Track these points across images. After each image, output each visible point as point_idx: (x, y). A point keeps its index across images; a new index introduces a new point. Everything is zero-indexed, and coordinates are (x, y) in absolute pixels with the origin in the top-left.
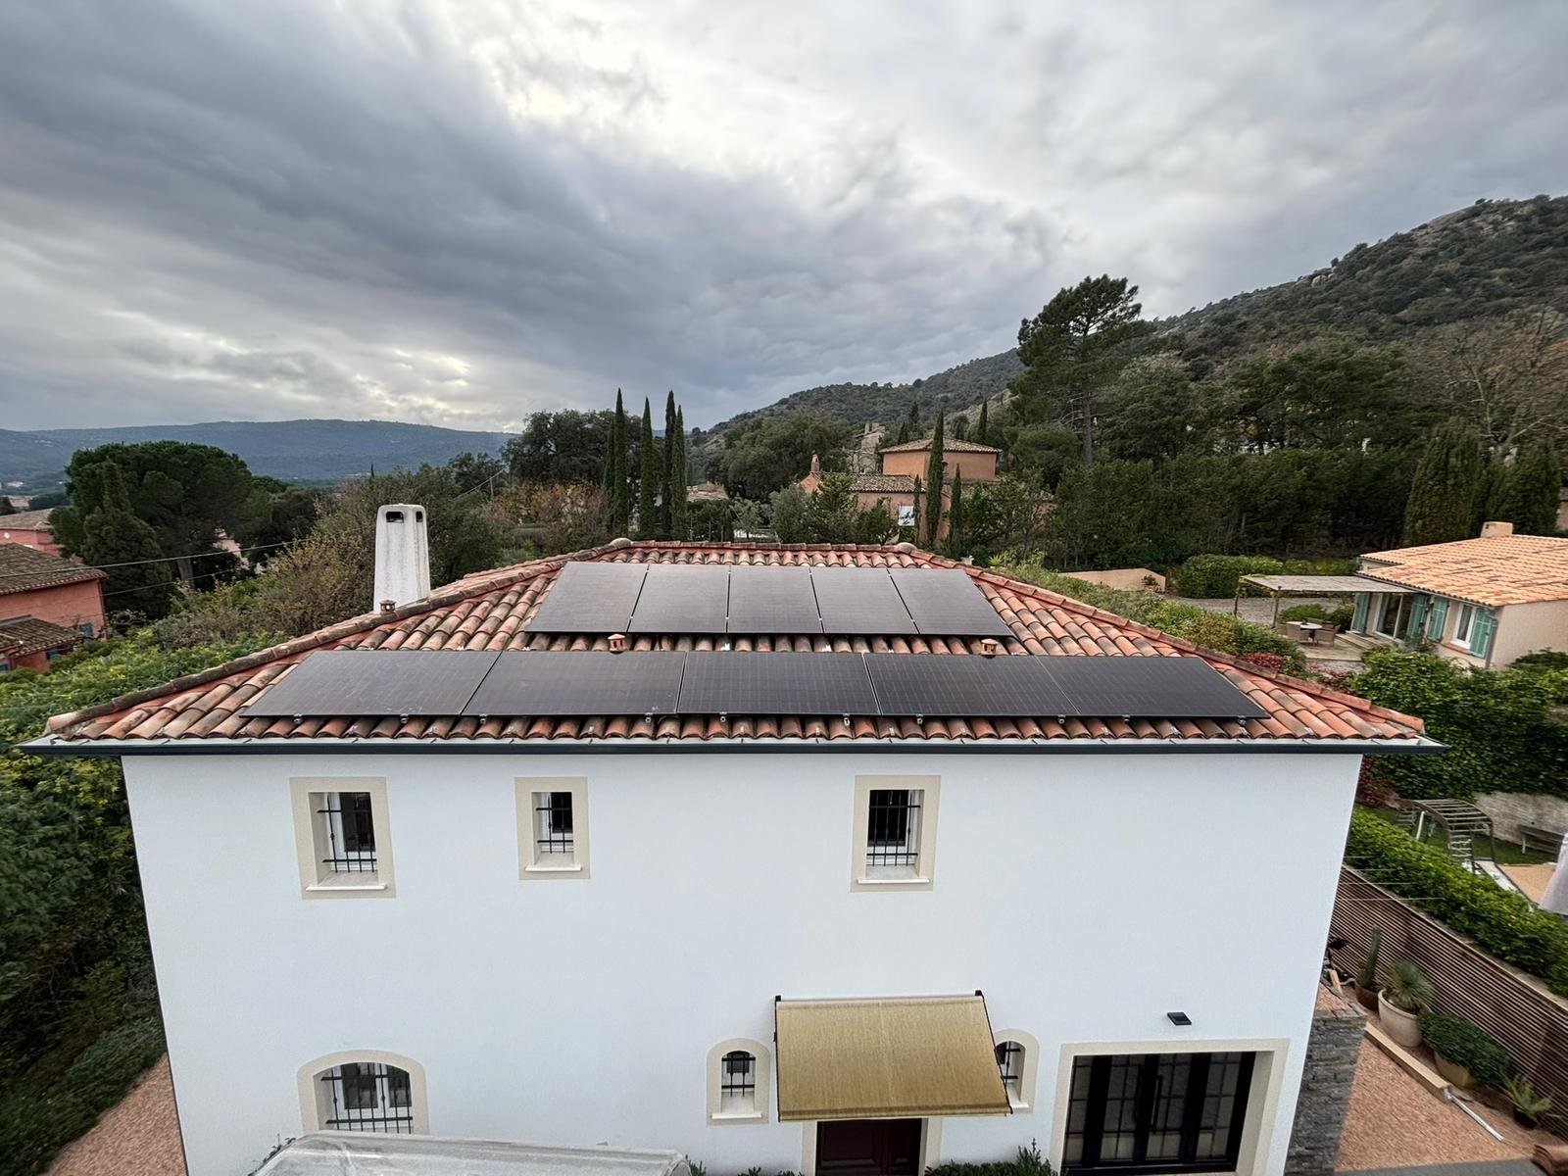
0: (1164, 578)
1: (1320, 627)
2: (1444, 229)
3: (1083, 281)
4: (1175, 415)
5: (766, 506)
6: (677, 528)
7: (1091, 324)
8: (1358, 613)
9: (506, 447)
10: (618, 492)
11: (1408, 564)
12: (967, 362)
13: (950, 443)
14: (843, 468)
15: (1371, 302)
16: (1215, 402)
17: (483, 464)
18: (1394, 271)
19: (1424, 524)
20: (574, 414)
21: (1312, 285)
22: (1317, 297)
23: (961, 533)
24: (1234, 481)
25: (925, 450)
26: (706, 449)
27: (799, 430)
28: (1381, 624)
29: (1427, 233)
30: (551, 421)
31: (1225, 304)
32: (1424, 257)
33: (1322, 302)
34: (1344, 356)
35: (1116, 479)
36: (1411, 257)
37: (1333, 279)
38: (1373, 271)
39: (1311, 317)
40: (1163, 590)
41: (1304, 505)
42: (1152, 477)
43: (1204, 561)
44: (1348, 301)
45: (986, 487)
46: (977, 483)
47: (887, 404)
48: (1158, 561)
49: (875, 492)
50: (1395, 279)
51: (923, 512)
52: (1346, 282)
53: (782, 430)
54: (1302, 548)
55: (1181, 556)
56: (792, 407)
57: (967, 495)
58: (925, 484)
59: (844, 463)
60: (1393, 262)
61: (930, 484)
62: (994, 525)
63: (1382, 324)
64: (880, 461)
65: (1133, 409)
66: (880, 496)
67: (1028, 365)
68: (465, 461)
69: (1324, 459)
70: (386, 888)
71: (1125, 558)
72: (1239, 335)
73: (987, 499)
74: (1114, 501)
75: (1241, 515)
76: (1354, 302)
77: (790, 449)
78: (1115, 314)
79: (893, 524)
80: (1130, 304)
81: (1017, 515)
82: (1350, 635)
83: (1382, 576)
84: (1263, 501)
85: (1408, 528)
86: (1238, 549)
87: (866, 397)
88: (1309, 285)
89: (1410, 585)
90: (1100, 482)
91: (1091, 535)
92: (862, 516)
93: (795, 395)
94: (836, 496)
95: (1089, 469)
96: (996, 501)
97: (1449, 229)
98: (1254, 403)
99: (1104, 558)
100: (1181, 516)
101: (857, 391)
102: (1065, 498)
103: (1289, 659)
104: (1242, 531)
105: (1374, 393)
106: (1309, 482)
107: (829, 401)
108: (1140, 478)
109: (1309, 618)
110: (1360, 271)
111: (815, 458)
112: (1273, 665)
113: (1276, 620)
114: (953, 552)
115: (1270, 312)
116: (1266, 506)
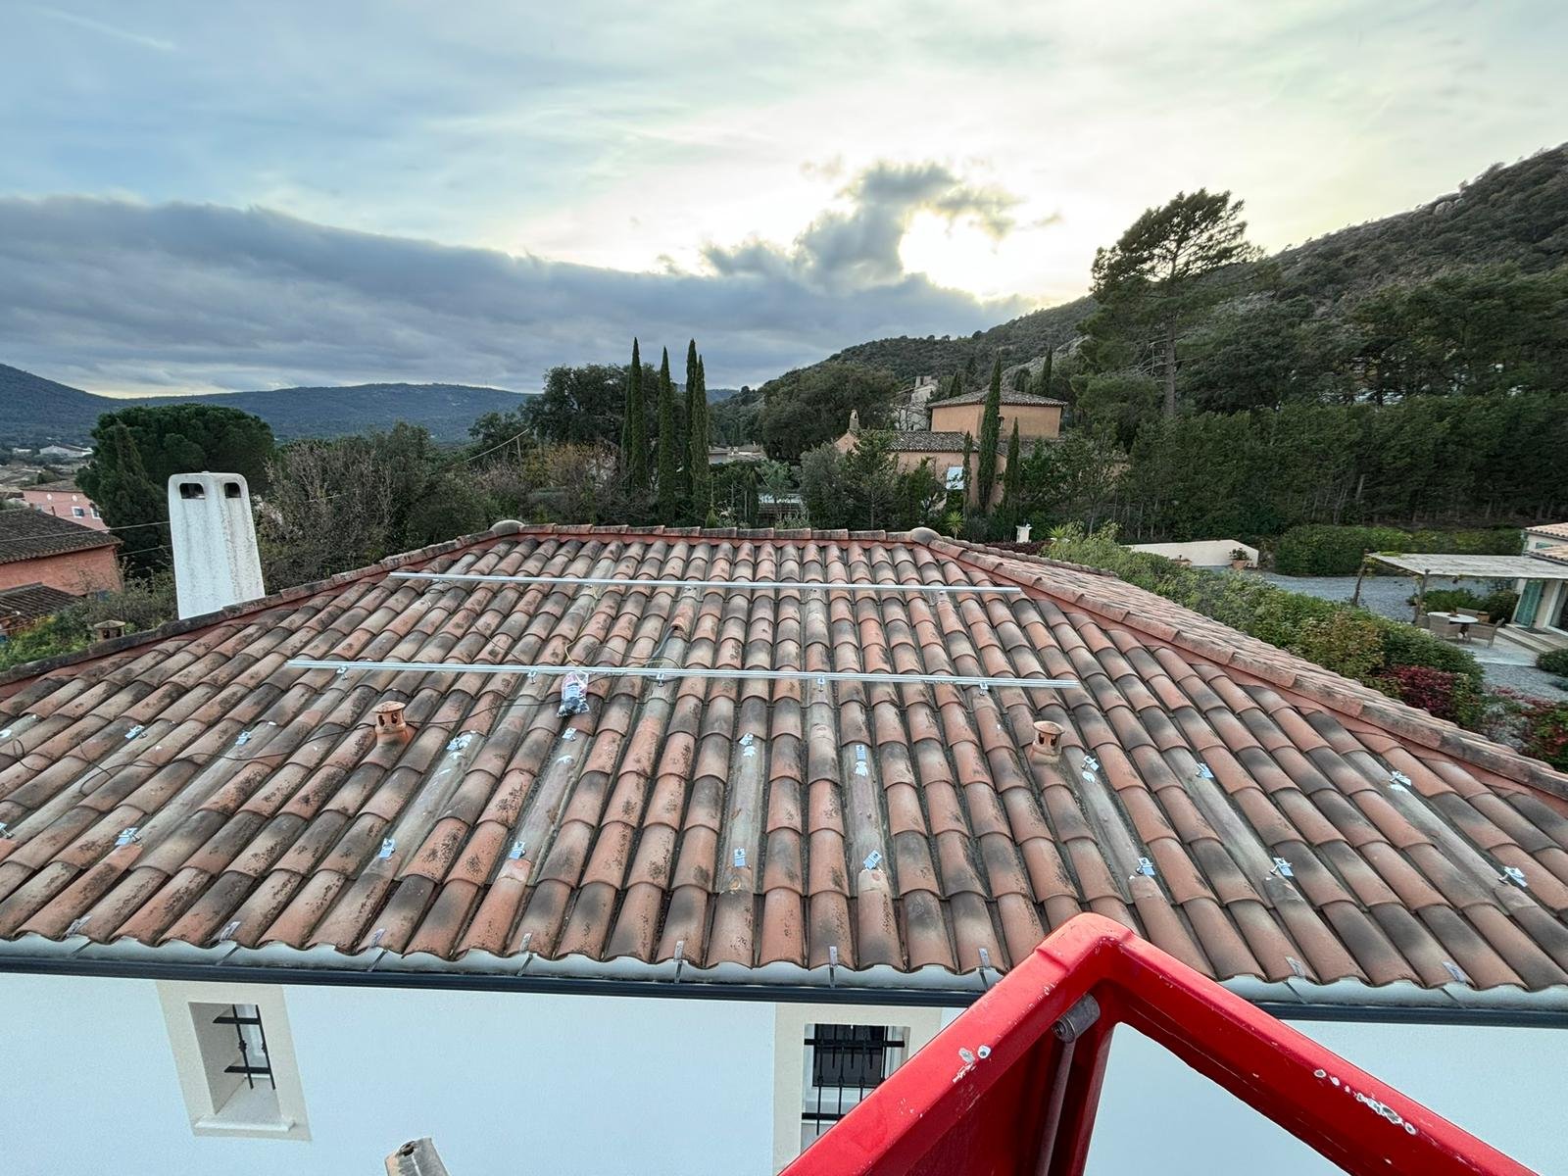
0: (1258, 551)
1: (1476, 620)
3: (1175, 198)
4: (1278, 358)
5: (796, 467)
7: (1181, 251)
8: (1524, 602)
9: (526, 407)
10: (636, 453)
13: (1008, 394)
14: (886, 425)
15: (1506, 230)
16: (1330, 342)
17: (511, 424)
18: (1539, 192)
20: (596, 368)
21: (1436, 212)
22: (1442, 225)
23: (1017, 498)
24: (1354, 436)
25: (979, 403)
26: (755, 408)
27: (840, 384)
28: (1557, 616)
30: (572, 376)
33: (1448, 231)
34: (1504, 280)
35: (1204, 436)
36: (1559, 176)
37: (1460, 205)
38: (1510, 195)
39: (1433, 249)
40: (1255, 565)
41: (1443, 464)
42: (1248, 433)
43: (1310, 533)
44: (1480, 229)
45: (1048, 445)
46: (1038, 441)
47: (944, 357)
48: (1248, 530)
49: (919, 451)
50: (1539, 201)
51: (974, 473)
52: (1477, 207)
53: (820, 384)
54: (1434, 517)
55: (1279, 526)
56: (843, 363)
57: (1026, 454)
58: (977, 441)
59: (888, 418)
60: (1536, 183)
61: (983, 442)
62: (1057, 488)
63: (1520, 253)
64: (929, 417)
65: (1224, 354)
66: (924, 456)
67: (1101, 303)
68: (492, 421)
69: (1473, 408)
71: (1211, 528)
72: (1347, 271)
73: (1049, 459)
74: (1201, 461)
75: (1358, 478)
76: (1487, 229)
77: (830, 405)
78: (1212, 236)
79: (939, 488)
80: (1232, 223)
81: (1084, 478)
82: (1512, 630)
84: (1390, 459)
87: (922, 351)
88: (1431, 213)
90: (1184, 438)
91: (1170, 501)
92: (904, 477)
93: (848, 350)
94: (875, 455)
95: (1171, 424)
96: (1059, 461)
98: (1382, 341)
99: (1184, 528)
100: (1281, 478)
101: (913, 345)
102: (1142, 457)
103: (1465, 677)
104: (1357, 497)
105: (1538, 326)
106: (1453, 437)
107: (883, 355)
108: (1234, 433)
109: (1458, 609)
110: (1496, 195)
111: (854, 413)
112: (1440, 685)
113: (1418, 612)
114: (1007, 521)
115: (1385, 245)
116: (1393, 466)
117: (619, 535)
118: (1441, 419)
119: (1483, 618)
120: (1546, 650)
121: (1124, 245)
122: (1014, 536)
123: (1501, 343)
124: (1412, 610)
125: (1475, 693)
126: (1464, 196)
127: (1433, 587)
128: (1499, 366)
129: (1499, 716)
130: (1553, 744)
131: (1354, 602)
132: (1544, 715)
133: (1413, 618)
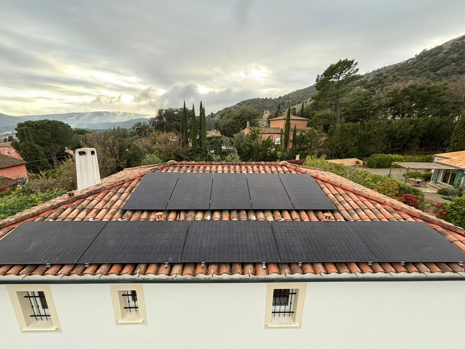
0: (362, 161)
1: (421, 180)
2: (453, 44)
3: (339, 61)
4: (367, 107)
5: (232, 138)
6: (204, 146)
7: (340, 76)
8: (434, 175)
9: (150, 120)
10: (185, 134)
11: (453, 158)
12: (295, 91)
13: (292, 117)
14: (257, 125)
15: (428, 68)
16: (381, 102)
17: (145, 125)
18: (436, 58)
19: (458, 144)
20: (171, 109)
21: (408, 63)
22: (410, 67)
23: (296, 147)
24: (388, 129)
25: (284, 119)
26: (215, 119)
27: (243, 113)
28: (442, 179)
29: (447, 45)
30: (164, 111)
31: (379, 70)
32: (446, 53)
33: (412, 68)
34: (428, 85)
35: (348, 129)
36: (441, 53)
37: (415, 61)
38: (428, 58)
39: (408, 74)
40: (362, 165)
41: (412, 137)
42: (360, 128)
43: (377, 156)
44: (421, 68)
45: (304, 132)
46: (301, 130)
47: (270, 104)
48: (360, 156)
49: (267, 133)
50: (436, 60)
51: (283, 140)
52: (420, 62)
53: (237, 113)
54: (409, 151)
55: (368, 154)
56: (241, 105)
57: (298, 134)
58: (284, 130)
59: (257, 124)
60: (435, 55)
61: (285, 131)
62: (307, 144)
63: (432, 76)
64: (269, 122)
65: (352, 105)
66: (269, 135)
67: (318, 91)
68: (139, 124)
69: (420, 121)
70: (57, 329)
71: (349, 155)
72: (384, 80)
73: (305, 136)
74: (347, 136)
75: (389, 141)
77: (240, 119)
78: (349, 72)
79: (273, 144)
80: (355, 69)
81: (314, 141)
82: (431, 183)
83: (445, 163)
84: (398, 135)
85: (451, 145)
86: (388, 152)
87: (264, 102)
88: (407, 63)
89: (456, 167)
90: (342, 129)
91: (338, 147)
92: (264, 142)
93: (242, 102)
94: (255, 135)
95: (338, 125)
96: (307, 136)
97: (455, 43)
98: (395, 102)
99: (343, 155)
100: (369, 141)
101: (261, 100)
102: (330, 135)
103: (420, 197)
104: (389, 146)
105: (437, 98)
106: (415, 129)
107: (252, 103)
108: (356, 128)
109: (417, 177)
110: (425, 58)
111: (248, 122)
112: (413, 199)
113: (406, 178)
114: (293, 153)
115: (394, 72)
116: (399, 137)
117: (203, 164)
118: (412, 124)
119: (423, 180)
120: (440, 188)
121: (325, 74)
122: (295, 158)
123: (427, 103)
124: (404, 178)
125: (423, 201)
126: (416, 58)
127: (410, 171)
128: (427, 109)
129: (429, 207)
130: (443, 214)
131: (389, 176)
132: (440, 206)
133: (405, 180)
